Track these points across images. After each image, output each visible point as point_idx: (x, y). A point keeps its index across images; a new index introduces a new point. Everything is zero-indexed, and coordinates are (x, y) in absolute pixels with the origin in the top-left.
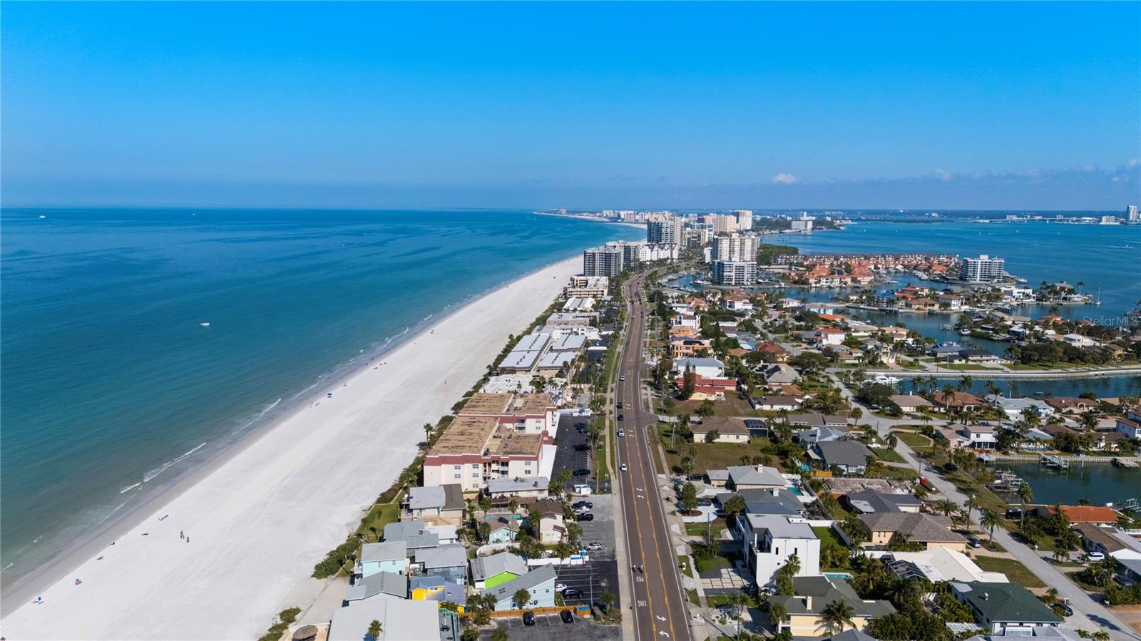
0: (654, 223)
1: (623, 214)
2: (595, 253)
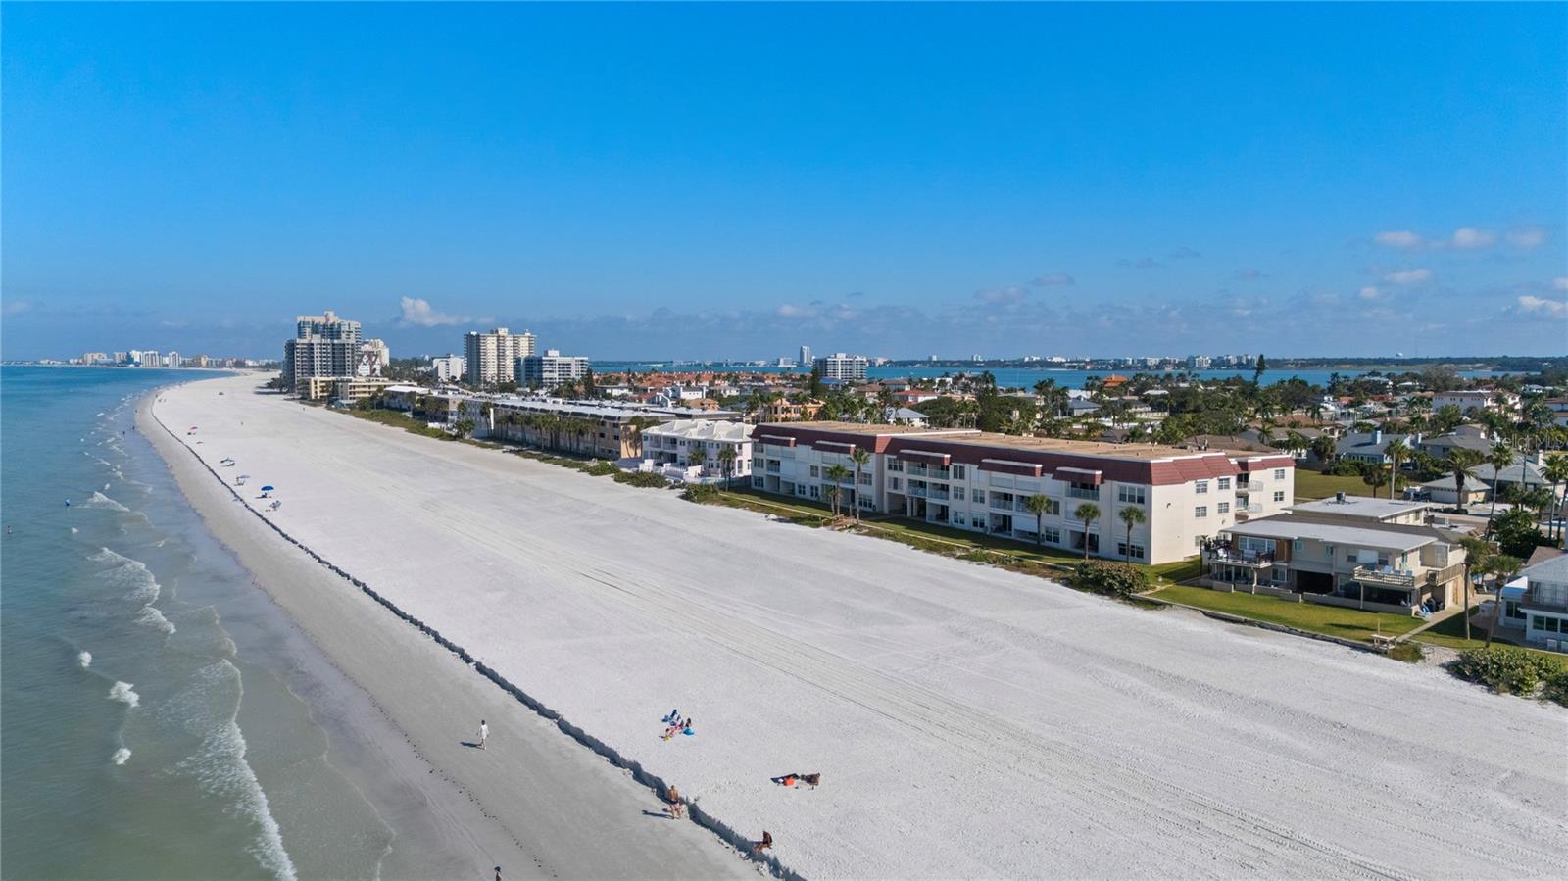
0: (324, 325)
1: (136, 355)
2: (312, 344)
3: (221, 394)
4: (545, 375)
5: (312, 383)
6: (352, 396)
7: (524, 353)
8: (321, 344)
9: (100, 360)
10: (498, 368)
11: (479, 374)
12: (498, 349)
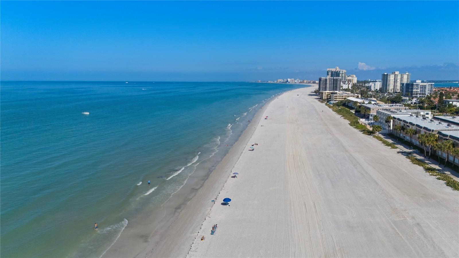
0: (335, 72)
2: (327, 79)
3: (298, 95)
4: (414, 90)
5: (324, 93)
6: (335, 100)
7: (405, 81)
8: (329, 79)
9: (281, 81)
10: (394, 86)
11: (386, 88)
12: (395, 79)
